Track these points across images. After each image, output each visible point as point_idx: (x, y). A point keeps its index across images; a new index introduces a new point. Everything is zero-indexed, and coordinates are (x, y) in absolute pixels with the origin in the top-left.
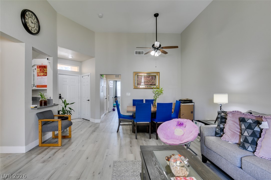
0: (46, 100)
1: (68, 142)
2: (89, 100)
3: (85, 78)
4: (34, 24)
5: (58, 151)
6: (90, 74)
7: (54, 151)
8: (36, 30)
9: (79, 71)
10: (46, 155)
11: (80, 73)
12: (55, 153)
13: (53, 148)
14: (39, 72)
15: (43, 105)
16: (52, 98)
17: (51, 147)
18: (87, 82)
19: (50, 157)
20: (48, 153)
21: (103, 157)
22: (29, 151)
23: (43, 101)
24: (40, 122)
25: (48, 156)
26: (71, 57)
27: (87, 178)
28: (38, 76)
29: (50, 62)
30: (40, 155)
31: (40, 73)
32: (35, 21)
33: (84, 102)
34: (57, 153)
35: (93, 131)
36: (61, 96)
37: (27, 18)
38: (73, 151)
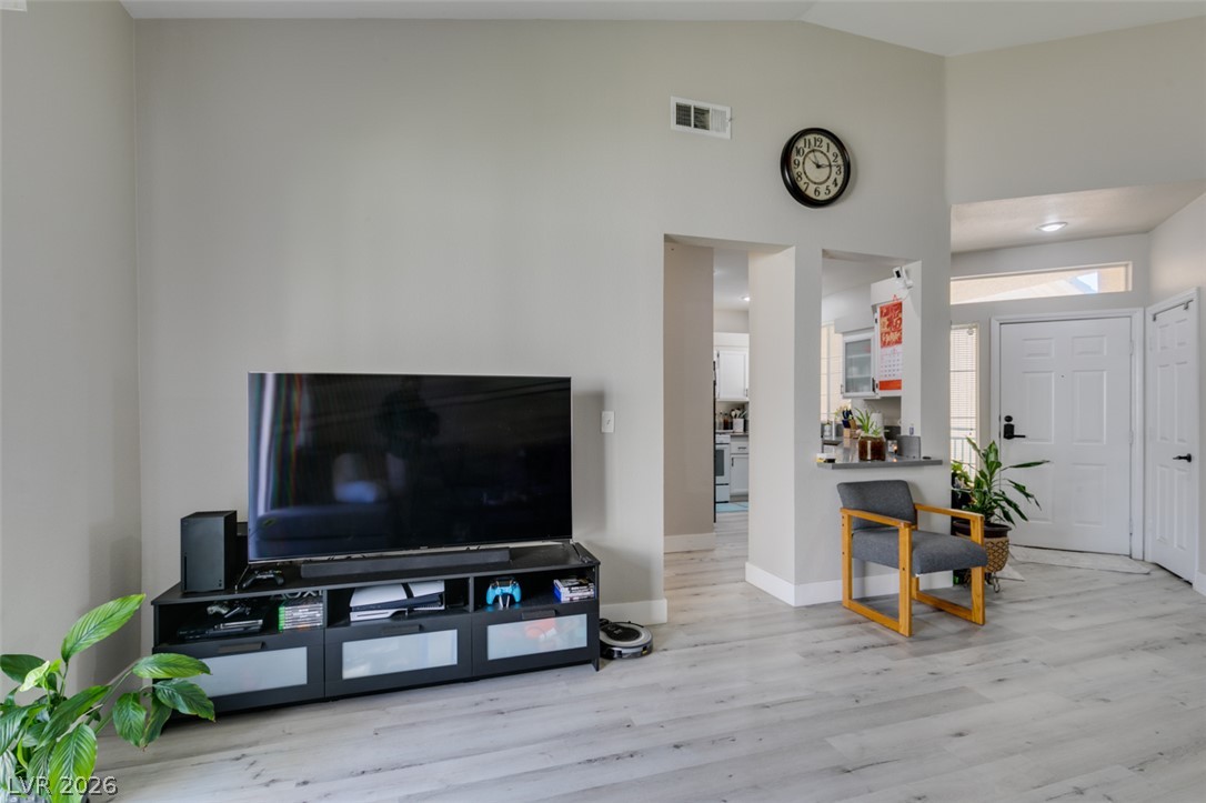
0: (880, 439)
1: (952, 634)
2: (1189, 458)
3: (1166, 325)
4: (828, 169)
5: (883, 646)
6: (1193, 290)
7: (870, 639)
8: (836, 185)
9: (1130, 289)
10: (836, 639)
11: (1142, 294)
12: (866, 648)
13: (879, 630)
14: (886, 329)
15: (869, 457)
16: (917, 433)
17: (873, 625)
18: (1180, 344)
19: (838, 652)
20: (848, 637)
21: (1046, 783)
22: (808, 607)
23: (869, 442)
24: (846, 516)
25: (836, 645)
26: (1057, 227)
27: (870, 792)
28: (884, 344)
29: (910, 282)
30: (820, 631)
31: (888, 333)
32: (830, 155)
33: (1162, 466)
34: (871, 650)
35: (1146, 643)
36: (1012, 426)
37: (801, 159)
38: (933, 674)
